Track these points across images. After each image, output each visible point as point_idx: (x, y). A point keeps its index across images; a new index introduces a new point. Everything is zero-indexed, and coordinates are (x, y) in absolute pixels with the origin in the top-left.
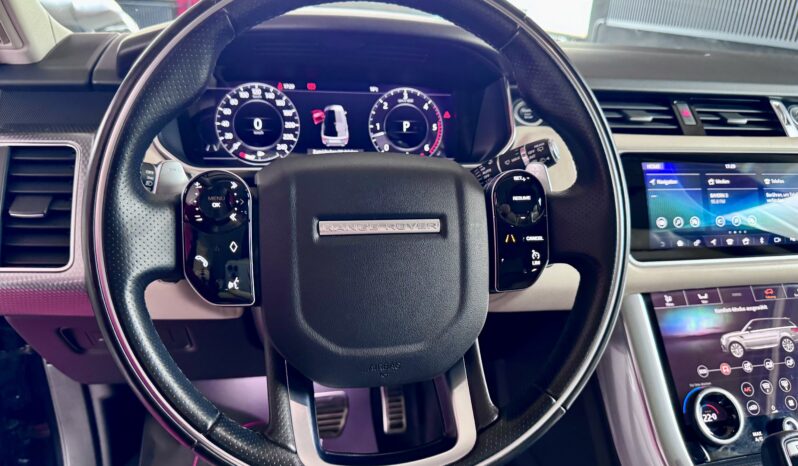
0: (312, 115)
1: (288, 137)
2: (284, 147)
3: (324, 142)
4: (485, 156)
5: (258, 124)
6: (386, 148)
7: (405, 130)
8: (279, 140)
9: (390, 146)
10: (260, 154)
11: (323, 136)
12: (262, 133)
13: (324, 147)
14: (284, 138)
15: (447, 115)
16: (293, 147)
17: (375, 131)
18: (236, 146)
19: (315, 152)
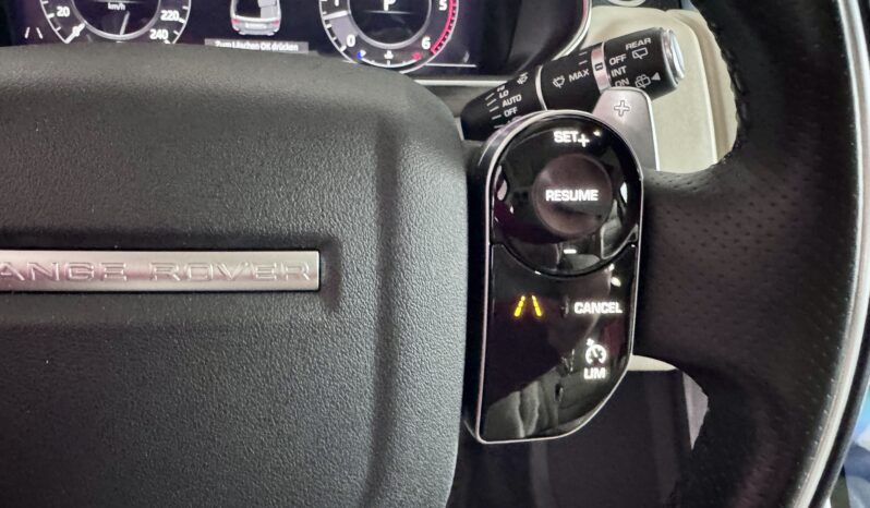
1: (170, 15)
2: (162, 34)
3: (235, 27)
4: (527, 63)
6: (351, 41)
7: (386, 8)
8: (153, 21)
9: (358, 38)
11: (234, 15)
12: (122, 7)
13: (236, 36)
14: (163, 18)
16: (178, 34)
17: (330, 8)
18: (76, 31)
19: (218, 43)
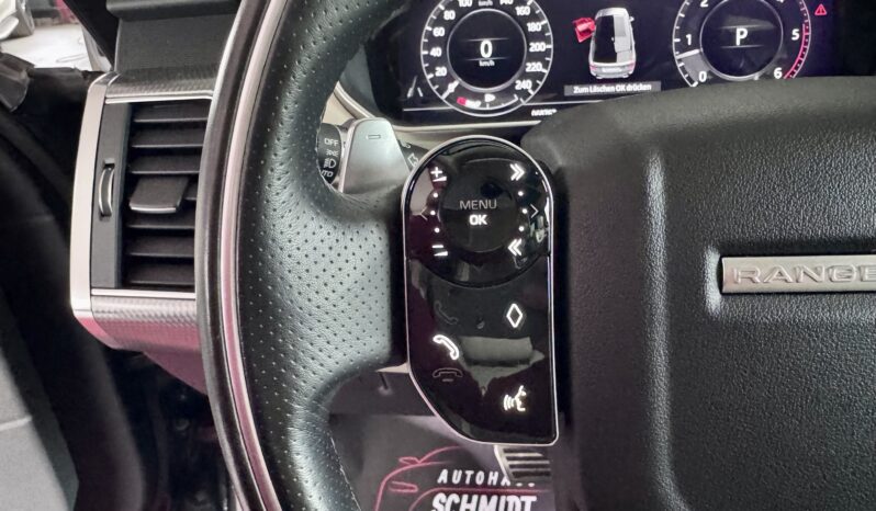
0: (575, 26)
1: (534, 67)
2: (526, 85)
3: (593, 72)
5: (486, 48)
6: (702, 77)
7: (738, 43)
8: (519, 73)
9: (710, 73)
10: (489, 98)
11: (591, 62)
12: (492, 63)
13: (593, 80)
14: (528, 70)
15: (821, 10)
16: (541, 83)
17: (683, 48)
18: (451, 88)
19: (578, 90)
